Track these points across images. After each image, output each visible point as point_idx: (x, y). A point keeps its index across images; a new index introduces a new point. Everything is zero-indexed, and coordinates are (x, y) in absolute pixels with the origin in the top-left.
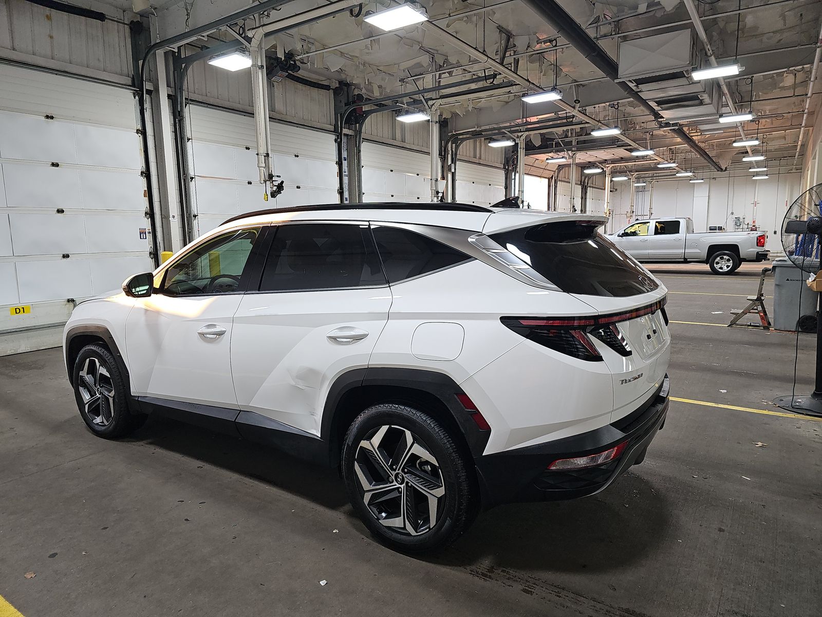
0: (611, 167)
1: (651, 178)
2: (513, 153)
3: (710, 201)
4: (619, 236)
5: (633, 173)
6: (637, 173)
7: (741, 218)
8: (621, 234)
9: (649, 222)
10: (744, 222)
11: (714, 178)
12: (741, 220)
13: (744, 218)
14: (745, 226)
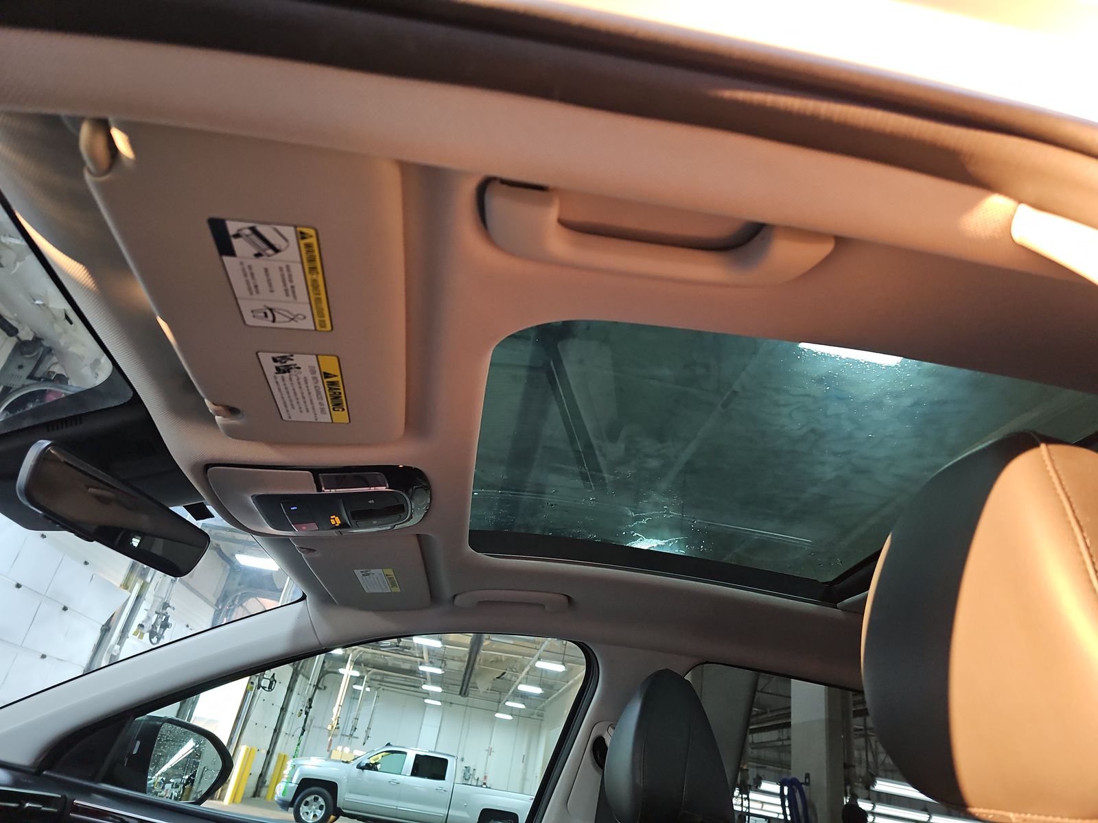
0: (358, 650)
1: (378, 683)
2: (239, 587)
3: (441, 735)
4: (359, 767)
5: (369, 669)
6: (375, 670)
7: (472, 769)
8: (363, 765)
9: (405, 753)
10: (473, 775)
11: (451, 703)
12: (471, 772)
13: (474, 770)
14: (474, 783)
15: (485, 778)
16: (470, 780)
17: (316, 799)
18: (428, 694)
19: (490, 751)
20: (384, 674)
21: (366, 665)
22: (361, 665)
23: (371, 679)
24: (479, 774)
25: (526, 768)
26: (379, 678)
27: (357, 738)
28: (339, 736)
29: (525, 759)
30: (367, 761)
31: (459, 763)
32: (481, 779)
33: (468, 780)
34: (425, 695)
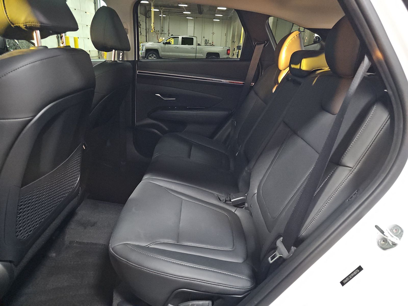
1: (168, 13)
3: (195, 29)
4: (163, 44)
5: (162, 8)
8: (165, 43)
9: (178, 37)
10: (209, 42)
11: (197, 17)
12: (208, 41)
13: (209, 40)
14: (209, 45)
15: (213, 43)
16: (208, 44)
17: (153, 55)
18: (187, 15)
19: (213, 33)
20: (169, 9)
21: (161, 6)
22: (158, 7)
23: (164, 12)
24: (210, 42)
25: (227, 38)
26: (168, 11)
27: (166, 34)
28: (160, 34)
29: (226, 35)
30: (166, 41)
31: (203, 39)
32: (211, 43)
33: (207, 44)
34: (186, 16)
